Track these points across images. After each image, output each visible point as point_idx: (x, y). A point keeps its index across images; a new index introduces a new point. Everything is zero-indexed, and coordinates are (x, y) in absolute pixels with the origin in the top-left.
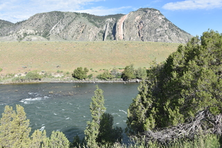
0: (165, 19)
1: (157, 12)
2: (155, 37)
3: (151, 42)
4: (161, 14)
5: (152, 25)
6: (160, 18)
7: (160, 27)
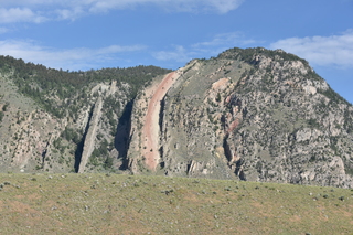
0: (330, 93)
1: (296, 65)
2: (293, 162)
3: (275, 183)
4: (312, 75)
5: (279, 116)
6: (310, 89)
7: (312, 124)
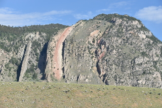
0: (153, 38)
1: (135, 23)
4: (143, 28)
5: (126, 50)
6: (142, 35)
7: (144, 54)
